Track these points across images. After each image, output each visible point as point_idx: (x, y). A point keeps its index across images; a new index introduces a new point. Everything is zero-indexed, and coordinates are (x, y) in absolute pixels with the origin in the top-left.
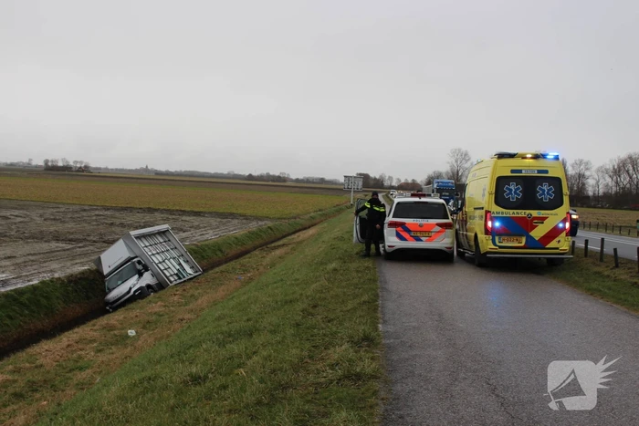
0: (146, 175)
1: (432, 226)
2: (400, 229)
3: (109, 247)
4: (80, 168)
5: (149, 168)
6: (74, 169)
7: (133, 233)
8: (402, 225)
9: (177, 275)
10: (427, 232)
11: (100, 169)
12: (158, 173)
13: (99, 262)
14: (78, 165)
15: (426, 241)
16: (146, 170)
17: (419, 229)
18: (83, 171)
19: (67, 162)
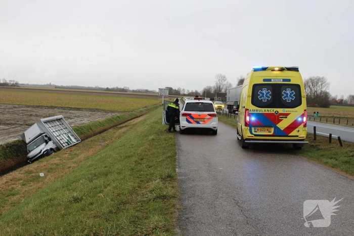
0: (50, 88)
1: (206, 115)
2: (188, 117)
3: (29, 128)
5: (52, 84)
6: (9, 85)
7: (43, 120)
8: (189, 115)
9: (67, 142)
10: (202, 118)
11: (24, 84)
12: (56, 87)
13: (23, 136)
14: (12, 83)
15: (203, 123)
16: (50, 85)
17: (200, 117)
18: (15, 86)
19: (6, 81)
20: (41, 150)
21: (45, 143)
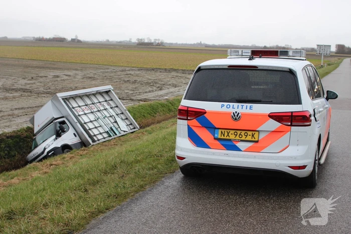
0: (199, 48)
1: (261, 118)
4: (158, 43)
5: (202, 43)
6: (154, 44)
9: (107, 132)
11: (172, 44)
12: (207, 46)
14: (157, 42)
15: (248, 150)
16: (200, 44)
18: (160, 46)
19: (150, 40)
20: (45, 149)
21: (54, 136)
